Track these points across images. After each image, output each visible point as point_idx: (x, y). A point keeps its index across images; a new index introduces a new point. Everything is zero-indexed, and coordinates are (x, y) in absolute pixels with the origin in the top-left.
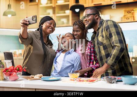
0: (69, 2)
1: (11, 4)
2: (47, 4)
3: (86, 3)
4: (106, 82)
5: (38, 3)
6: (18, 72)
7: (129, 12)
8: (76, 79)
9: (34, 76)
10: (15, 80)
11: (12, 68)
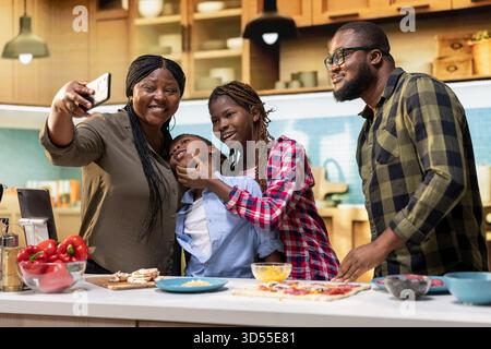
0: (239, 6)
1: (29, 14)
2: (161, 14)
3: (301, 13)
4: (391, 295)
5: (128, 11)
6: (70, 260)
7: (457, 46)
8: (279, 285)
9: (127, 275)
10: (61, 290)
11: (50, 246)
